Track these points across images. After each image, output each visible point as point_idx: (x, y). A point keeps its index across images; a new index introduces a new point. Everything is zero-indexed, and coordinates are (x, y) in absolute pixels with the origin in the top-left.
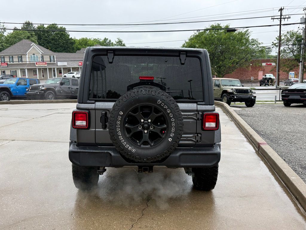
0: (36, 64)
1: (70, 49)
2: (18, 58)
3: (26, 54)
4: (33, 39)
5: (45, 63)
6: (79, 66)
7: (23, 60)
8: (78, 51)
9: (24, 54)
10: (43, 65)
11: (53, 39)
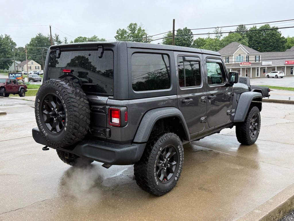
0: (240, 64)
1: (280, 48)
2: (226, 59)
3: (233, 55)
4: (244, 41)
5: (249, 63)
6: (285, 64)
7: (230, 60)
8: (288, 50)
9: (231, 56)
10: (247, 65)
11: (263, 40)
